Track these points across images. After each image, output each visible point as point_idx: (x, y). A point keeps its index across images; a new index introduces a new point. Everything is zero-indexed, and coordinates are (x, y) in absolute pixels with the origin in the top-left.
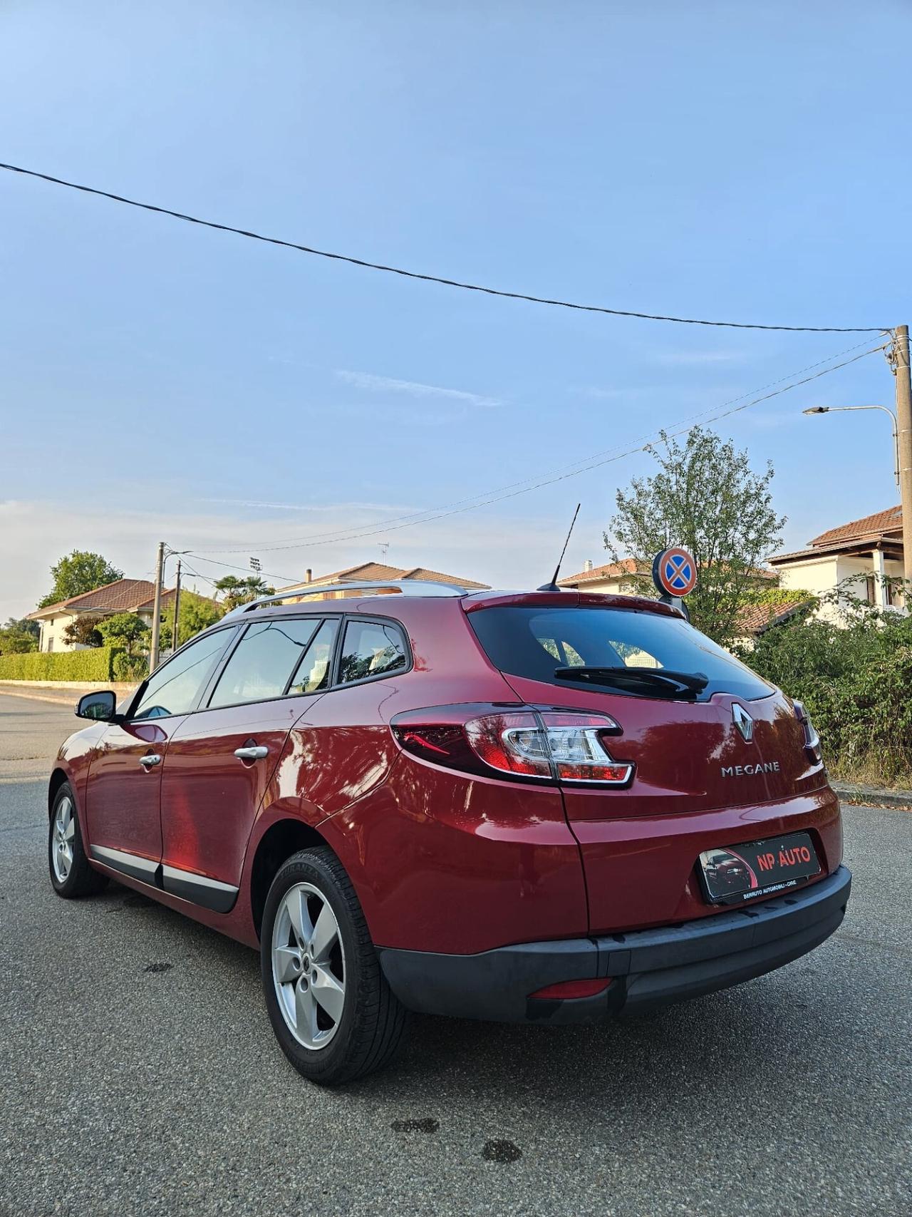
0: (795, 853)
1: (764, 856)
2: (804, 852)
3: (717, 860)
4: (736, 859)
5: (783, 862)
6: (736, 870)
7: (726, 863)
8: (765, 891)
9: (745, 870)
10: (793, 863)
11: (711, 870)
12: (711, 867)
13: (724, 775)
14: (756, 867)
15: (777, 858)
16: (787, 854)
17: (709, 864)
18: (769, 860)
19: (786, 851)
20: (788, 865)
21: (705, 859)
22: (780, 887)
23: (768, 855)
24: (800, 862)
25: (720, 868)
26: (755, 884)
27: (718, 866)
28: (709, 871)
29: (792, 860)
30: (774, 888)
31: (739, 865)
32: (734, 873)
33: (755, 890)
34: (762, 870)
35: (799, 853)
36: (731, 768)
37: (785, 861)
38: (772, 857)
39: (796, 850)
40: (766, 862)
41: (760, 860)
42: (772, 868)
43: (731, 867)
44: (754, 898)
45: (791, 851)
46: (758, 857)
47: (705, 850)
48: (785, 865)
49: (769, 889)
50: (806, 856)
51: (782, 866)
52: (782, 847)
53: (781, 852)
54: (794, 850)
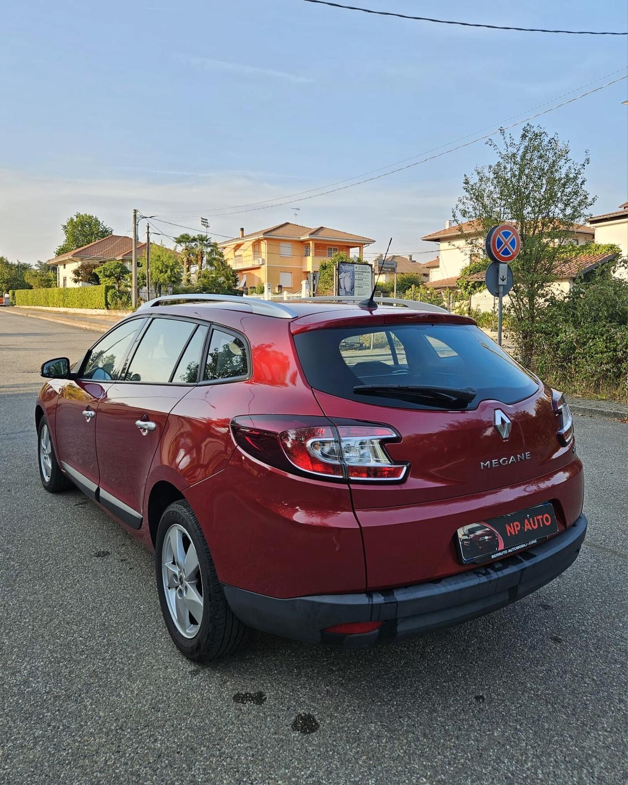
0: (538, 520)
1: (511, 524)
2: (547, 518)
3: (471, 531)
4: (488, 529)
5: (527, 527)
6: (486, 538)
7: (478, 533)
8: (509, 551)
9: (494, 537)
10: (536, 527)
11: (465, 540)
12: (466, 537)
13: (482, 468)
14: (503, 533)
15: (523, 525)
16: (531, 521)
17: (464, 535)
18: (515, 527)
19: (531, 519)
20: (531, 529)
21: (461, 532)
22: (522, 546)
23: (515, 524)
24: (542, 526)
25: (473, 537)
26: (501, 547)
27: (472, 536)
29: (535, 525)
31: (490, 533)
32: (485, 540)
33: (501, 551)
34: (509, 535)
35: (542, 519)
36: (488, 462)
37: (529, 526)
38: (519, 525)
39: (540, 517)
40: (513, 529)
41: (508, 528)
42: (517, 533)
43: (482, 535)
44: (500, 556)
45: (535, 518)
46: (507, 525)
47: (462, 525)
48: (528, 530)
49: (513, 549)
50: (547, 521)
51: (526, 530)
52: (528, 516)
53: (526, 520)
54: (538, 518)
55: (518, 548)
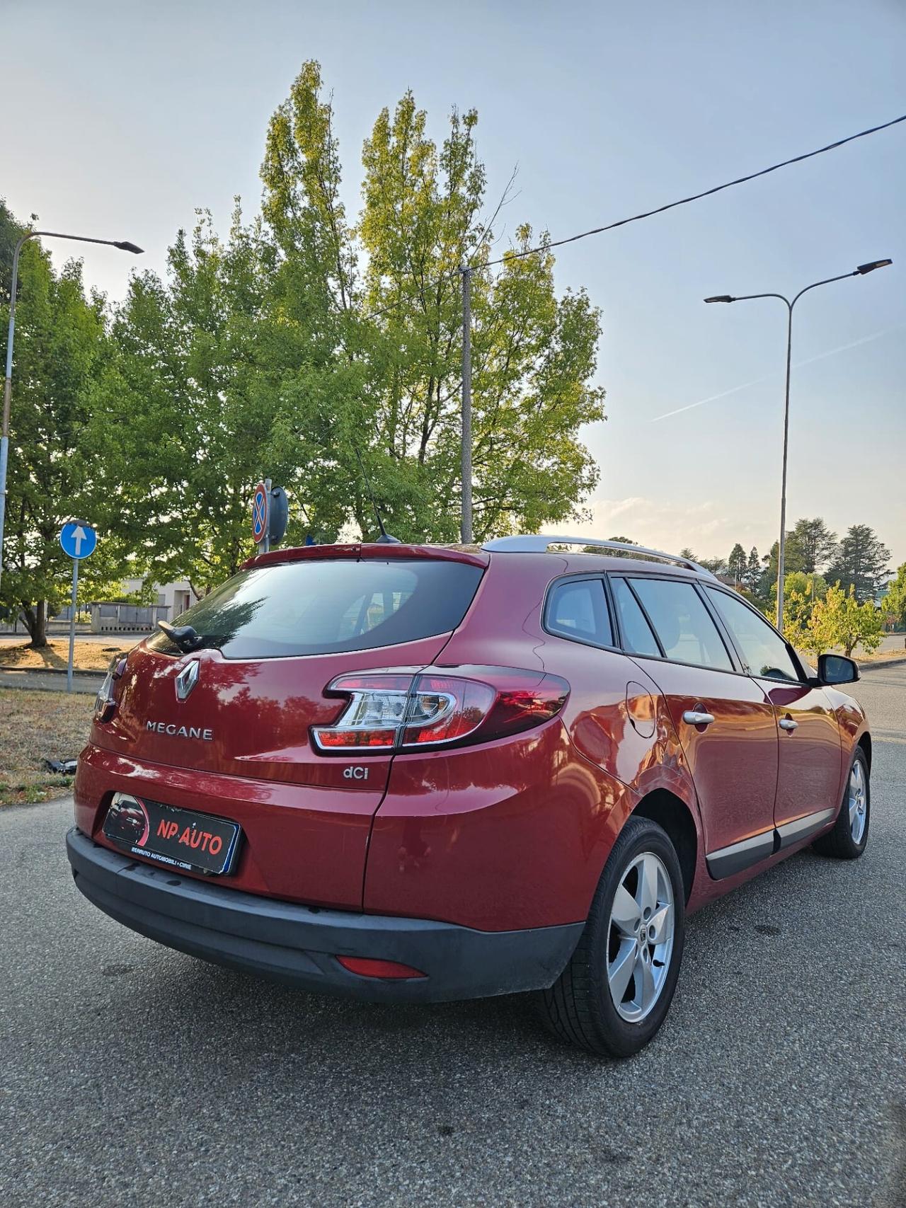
0: (203, 838)
1: (169, 823)
2: (217, 842)
3: (126, 805)
4: (141, 812)
5: (184, 839)
6: (135, 821)
7: (131, 811)
8: (153, 856)
9: (143, 825)
10: (195, 846)
12: (117, 808)
13: (148, 727)
14: (154, 828)
15: (181, 832)
16: (194, 834)
17: (117, 804)
18: (171, 829)
19: (195, 831)
20: (187, 844)
21: (117, 799)
22: (170, 861)
23: (173, 824)
24: (203, 849)
25: (124, 812)
26: (143, 842)
27: (123, 810)
28: (114, 810)
29: (195, 843)
30: (163, 859)
31: (141, 819)
32: (133, 823)
33: (140, 848)
34: (158, 834)
35: (209, 840)
36: (154, 723)
37: (187, 839)
38: (176, 830)
39: (208, 836)
40: (168, 830)
41: (162, 824)
42: (168, 838)
43: (133, 816)
44: (141, 855)
45: (201, 833)
46: (163, 821)
47: (123, 792)
48: (184, 843)
49: (158, 857)
50: (214, 848)
51: (180, 841)
52: (194, 824)
53: (188, 829)
54: (205, 835)
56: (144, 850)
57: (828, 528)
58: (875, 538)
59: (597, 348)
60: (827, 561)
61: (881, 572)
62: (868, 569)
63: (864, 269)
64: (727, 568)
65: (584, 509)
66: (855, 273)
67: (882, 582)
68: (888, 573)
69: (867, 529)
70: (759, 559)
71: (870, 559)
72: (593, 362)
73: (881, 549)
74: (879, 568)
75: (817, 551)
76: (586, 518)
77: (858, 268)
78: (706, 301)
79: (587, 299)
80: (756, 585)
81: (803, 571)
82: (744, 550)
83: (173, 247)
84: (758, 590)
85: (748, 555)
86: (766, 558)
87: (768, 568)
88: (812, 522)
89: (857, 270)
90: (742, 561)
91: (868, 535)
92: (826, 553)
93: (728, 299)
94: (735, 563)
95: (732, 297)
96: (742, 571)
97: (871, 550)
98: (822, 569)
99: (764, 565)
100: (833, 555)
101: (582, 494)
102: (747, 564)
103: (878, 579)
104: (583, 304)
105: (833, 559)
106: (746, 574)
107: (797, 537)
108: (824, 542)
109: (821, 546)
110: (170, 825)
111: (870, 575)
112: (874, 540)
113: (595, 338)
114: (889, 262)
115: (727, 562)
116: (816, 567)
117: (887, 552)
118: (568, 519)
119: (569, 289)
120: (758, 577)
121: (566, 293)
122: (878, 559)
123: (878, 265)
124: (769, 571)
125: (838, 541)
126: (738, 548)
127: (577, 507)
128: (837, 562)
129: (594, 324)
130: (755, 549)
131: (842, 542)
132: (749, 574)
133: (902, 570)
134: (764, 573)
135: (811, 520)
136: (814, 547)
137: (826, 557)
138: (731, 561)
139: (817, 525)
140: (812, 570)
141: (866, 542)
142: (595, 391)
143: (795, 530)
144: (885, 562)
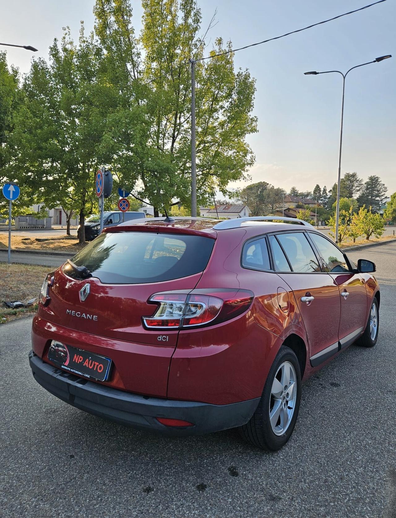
0: (95, 364)
1: (78, 356)
2: (101, 367)
3: (58, 346)
4: (65, 350)
5: (86, 364)
6: (62, 354)
7: (60, 349)
8: (72, 370)
9: (66, 356)
11: (53, 348)
12: (54, 347)
13: (67, 312)
14: (72, 358)
15: (84, 361)
16: (90, 362)
17: (54, 345)
18: (80, 359)
19: (91, 361)
20: (87, 366)
21: (54, 343)
22: (80, 373)
23: (80, 357)
24: (95, 369)
25: (57, 349)
26: (67, 363)
27: (57, 348)
29: (91, 366)
31: (65, 353)
33: (66, 366)
34: (74, 361)
35: (97, 366)
36: (70, 311)
38: (82, 359)
39: (97, 364)
40: (78, 359)
41: (75, 356)
42: (78, 363)
43: (61, 351)
44: (66, 369)
45: (94, 362)
46: (76, 355)
47: (56, 340)
48: (86, 366)
49: (74, 371)
50: (100, 369)
51: (84, 365)
52: (90, 358)
53: (87, 359)
54: (95, 363)
55: (77, 372)
56: (67, 367)
57: (359, 177)
58: (381, 181)
59: (254, 98)
60: (358, 193)
61: (383, 197)
62: (377, 196)
63: (379, 60)
64: (312, 196)
65: (248, 175)
66: (374, 61)
67: (384, 202)
68: (386, 197)
69: (377, 177)
70: (327, 192)
71: (378, 191)
72: (252, 104)
73: (383, 186)
74: (382, 196)
75: (354, 188)
76: (249, 179)
77: (376, 59)
78: (305, 74)
79: (249, 74)
80: (325, 204)
81: (347, 197)
82: (320, 187)
83: (52, 46)
84: (326, 206)
85: (322, 189)
86: (331, 191)
87: (331, 196)
88: (351, 174)
89: (375, 60)
90: (319, 193)
91: (377, 180)
92: (358, 188)
93: (315, 73)
94: (316, 194)
95: (317, 72)
96: (320, 197)
97: (379, 187)
98: (356, 196)
99: (329, 194)
100: (361, 190)
101: (247, 167)
102: (322, 194)
103: (382, 200)
104: (247, 77)
105: (361, 191)
106: (321, 199)
107: (345, 181)
108: (357, 184)
109: (356, 185)
110: (79, 357)
111: (378, 198)
112: (380, 183)
113: (253, 93)
114: (390, 56)
115: (312, 193)
116: (353, 195)
117: (386, 188)
118: (241, 179)
119: (240, 69)
120: (327, 200)
121: (239, 70)
122: (381, 191)
123: (385, 58)
124: (331, 197)
125: (363, 183)
126: (318, 186)
127: (245, 174)
128: (363, 193)
129: (252, 86)
130: (325, 187)
131: (365, 184)
132: (322, 198)
133: (393, 197)
134: (329, 198)
135: (351, 173)
136: (353, 186)
137: (358, 191)
138: (314, 192)
139: (354, 175)
140: (352, 197)
141: (376, 184)
142: (253, 118)
143: (344, 178)
144: (385, 193)
